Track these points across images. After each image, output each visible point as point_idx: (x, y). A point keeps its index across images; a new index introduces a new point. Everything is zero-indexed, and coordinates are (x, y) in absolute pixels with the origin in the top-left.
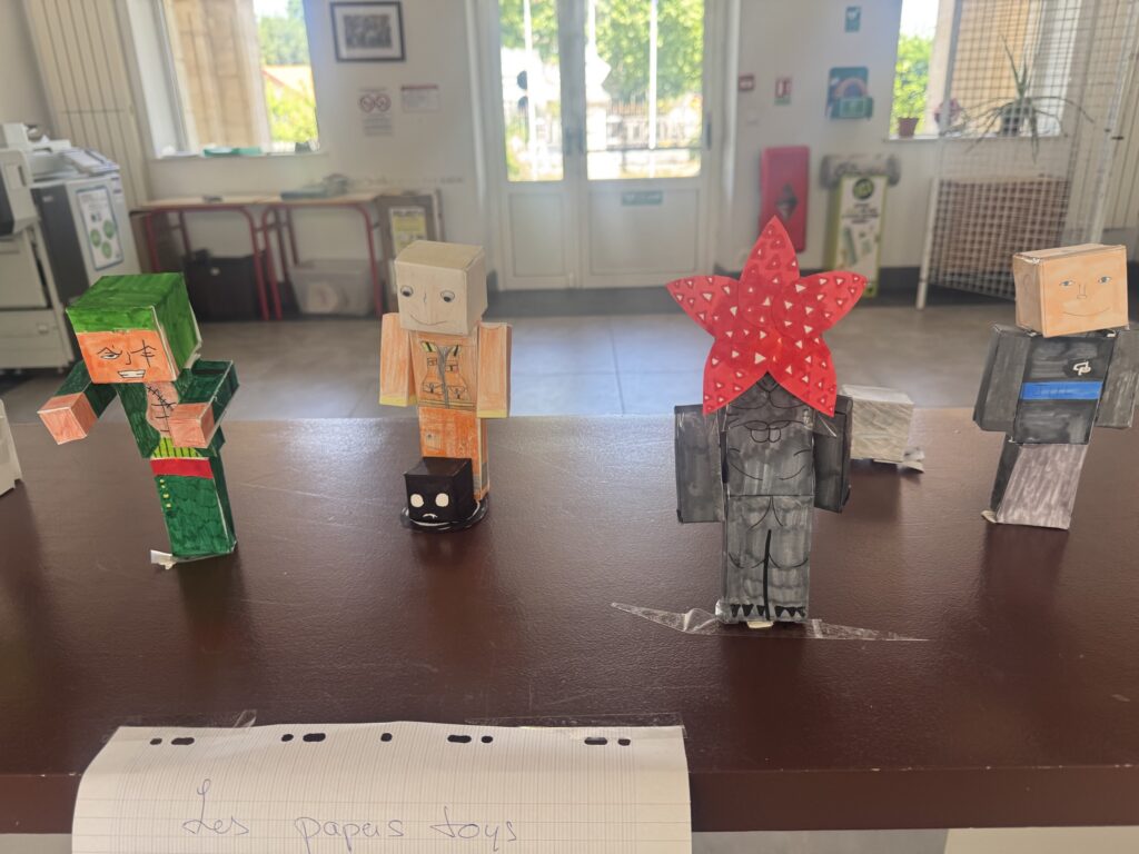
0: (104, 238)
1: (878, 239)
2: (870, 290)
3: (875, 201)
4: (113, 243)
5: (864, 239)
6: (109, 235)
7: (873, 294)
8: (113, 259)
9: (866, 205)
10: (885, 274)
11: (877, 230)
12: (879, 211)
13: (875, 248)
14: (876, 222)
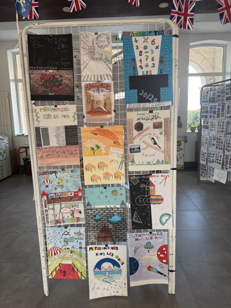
0: (3, 154)
1: (183, 155)
2: (182, 167)
3: (182, 146)
4: (5, 155)
5: (180, 155)
6: (4, 153)
7: (183, 168)
8: (4, 158)
9: (180, 147)
10: (185, 163)
11: (183, 153)
12: (183, 149)
13: (183, 157)
14: (183, 151)
